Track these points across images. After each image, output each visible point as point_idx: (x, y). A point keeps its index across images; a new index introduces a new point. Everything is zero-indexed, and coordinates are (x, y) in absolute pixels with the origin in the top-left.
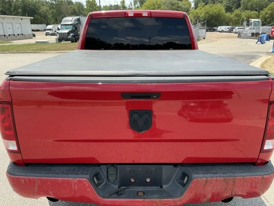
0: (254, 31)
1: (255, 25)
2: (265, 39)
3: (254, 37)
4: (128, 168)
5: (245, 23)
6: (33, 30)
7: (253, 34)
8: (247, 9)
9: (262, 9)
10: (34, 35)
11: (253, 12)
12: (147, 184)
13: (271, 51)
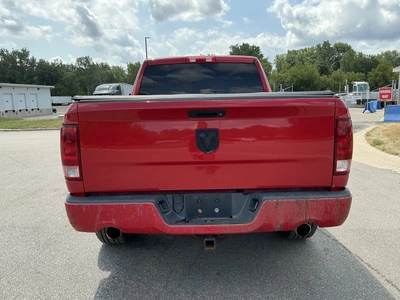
0: (360, 98)
1: (361, 89)
2: (375, 106)
3: (361, 105)
4: (195, 196)
5: (346, 88)
6: (53, 105)
7: (359, 102)
8: (349, 70)
9: (370, 70)
10: (54, 111)
11: (357, 74)
12: (215, 215)
13: (382, 120)
